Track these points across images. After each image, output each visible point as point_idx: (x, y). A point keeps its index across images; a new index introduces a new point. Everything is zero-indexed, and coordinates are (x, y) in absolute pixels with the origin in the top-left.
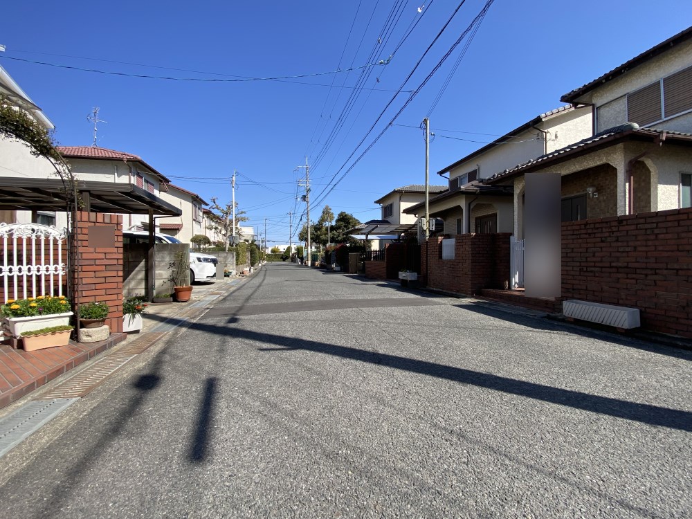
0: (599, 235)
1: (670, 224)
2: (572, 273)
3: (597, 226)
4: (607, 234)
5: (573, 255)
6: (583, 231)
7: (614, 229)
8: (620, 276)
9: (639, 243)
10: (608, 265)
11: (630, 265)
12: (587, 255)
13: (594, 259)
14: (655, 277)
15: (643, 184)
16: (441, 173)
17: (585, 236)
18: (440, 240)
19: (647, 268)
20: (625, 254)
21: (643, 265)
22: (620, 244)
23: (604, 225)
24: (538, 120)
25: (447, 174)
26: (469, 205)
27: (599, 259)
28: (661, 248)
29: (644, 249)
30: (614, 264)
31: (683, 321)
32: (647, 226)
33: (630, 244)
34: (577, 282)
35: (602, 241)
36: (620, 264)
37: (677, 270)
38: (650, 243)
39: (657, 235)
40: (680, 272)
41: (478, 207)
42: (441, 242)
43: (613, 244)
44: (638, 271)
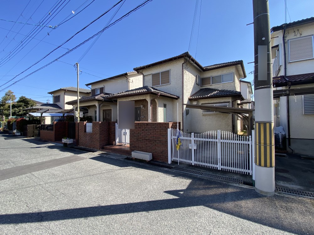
0: (142, 128)
1: (158, 127)
2: (135, 141)
3: (141, 125)
4: (144, 128)
5: (135, 134)
6: (138, 126)
7: (146, 127)
8: (147, 142)
9: (151, 132)
10: (144, 138)
11: (150, 139)
12: (139, 135)
13: (141, 136)
14: (155, 143)
15: (155, 107)
16: (87, 85)
17: (138, 128)
18: (85, 123)
19: (153, 140)
20: (148, 135)
21: (153, 139)
22: (147, 132)
23: (143, 125)
24: (126, 74)
25: (90, 86)
26: (100, 105)
27: (142, 136)
28: (156, 134)
29: (153, 134)
30: (146, 138)
31: (162, 156)
32: (154, 127)
33: (150, 132)
34: (136, 144)
35: (143, 130)
36: (147, 138)
37: (160, 141)
38: (154, 132)
39: (156, 130)
40: (161, 142)
41: (104, 106)
42: (86, 124)
43: (146, 132)
44: (152, 141)
